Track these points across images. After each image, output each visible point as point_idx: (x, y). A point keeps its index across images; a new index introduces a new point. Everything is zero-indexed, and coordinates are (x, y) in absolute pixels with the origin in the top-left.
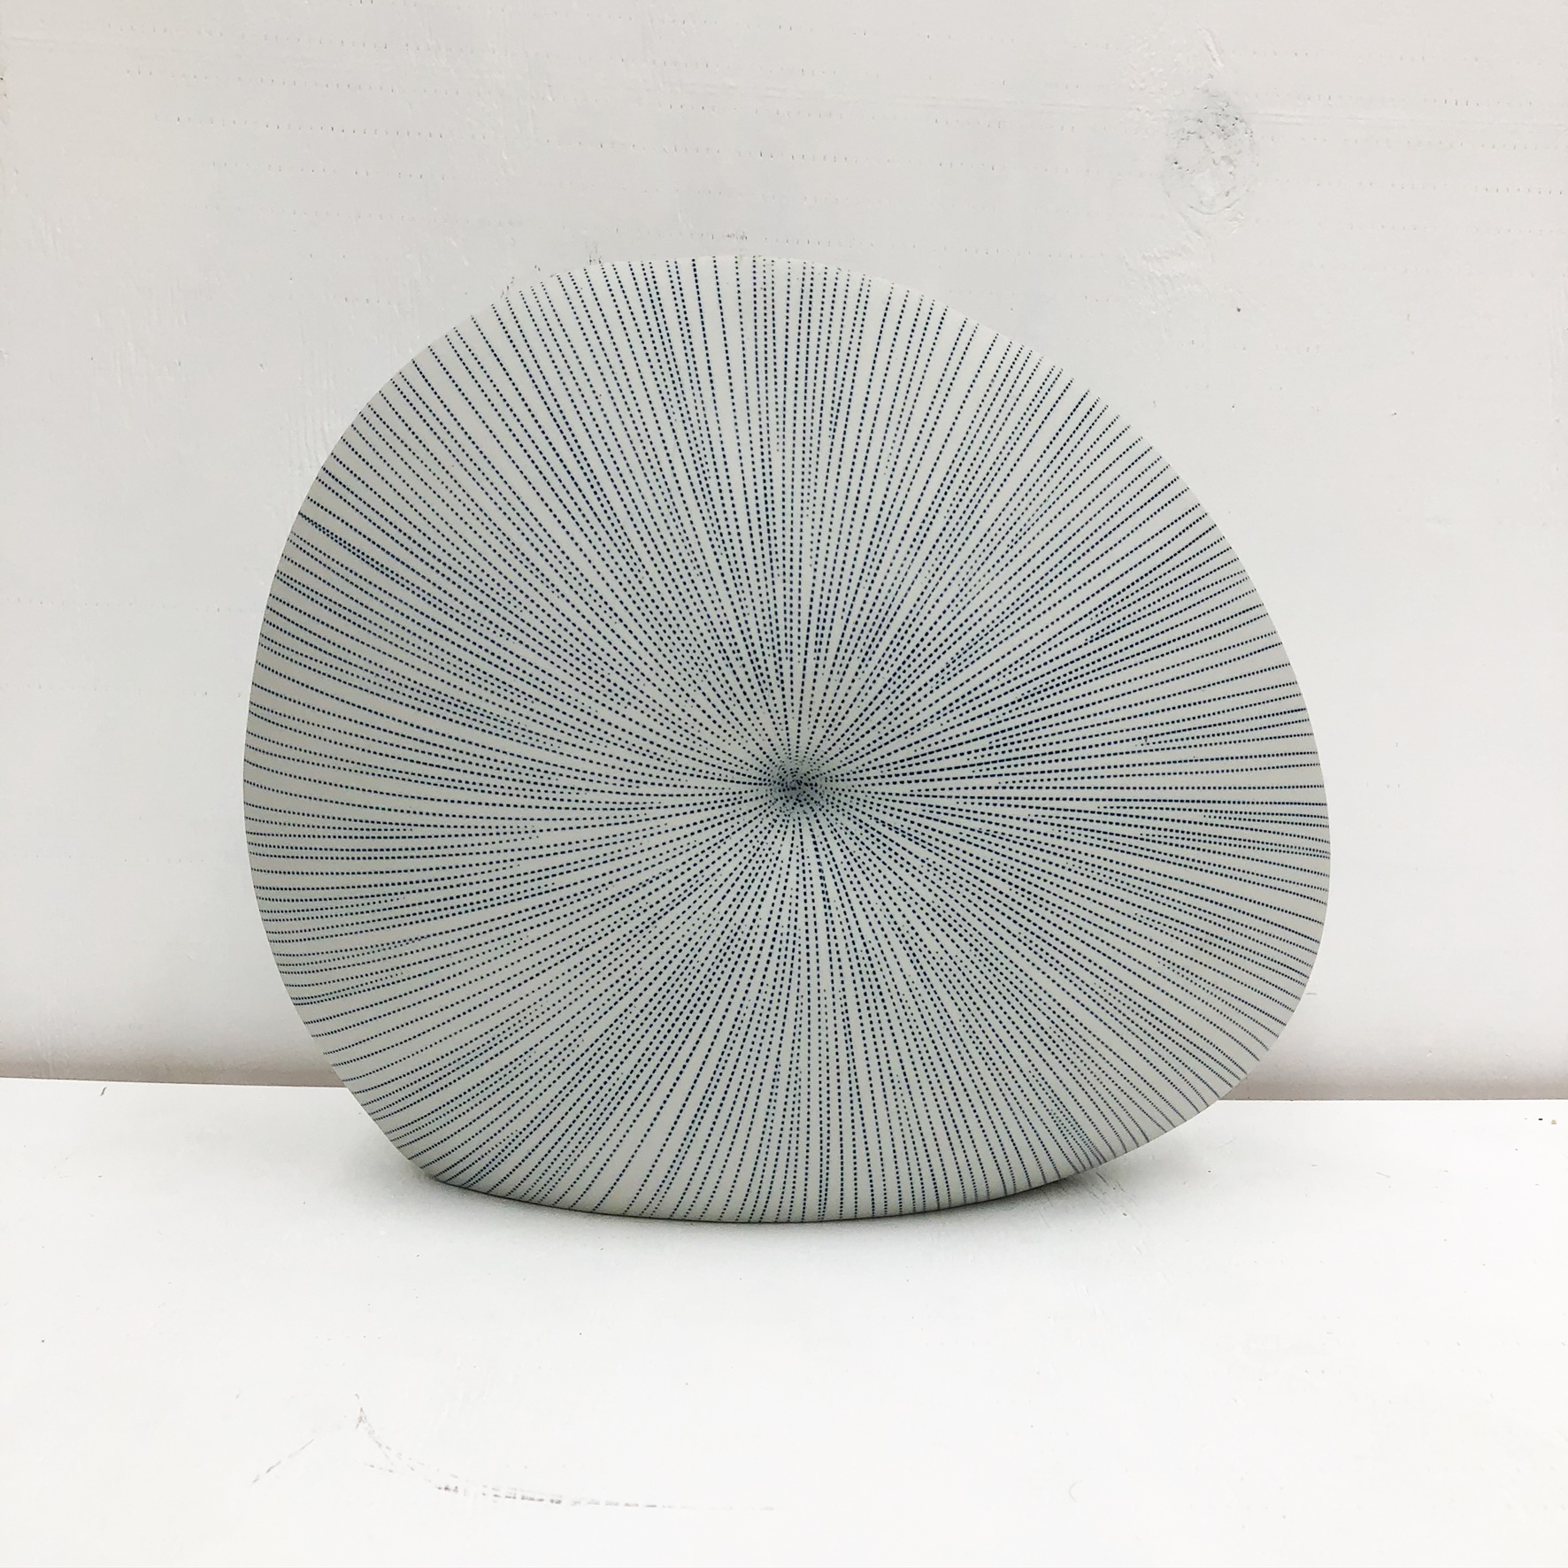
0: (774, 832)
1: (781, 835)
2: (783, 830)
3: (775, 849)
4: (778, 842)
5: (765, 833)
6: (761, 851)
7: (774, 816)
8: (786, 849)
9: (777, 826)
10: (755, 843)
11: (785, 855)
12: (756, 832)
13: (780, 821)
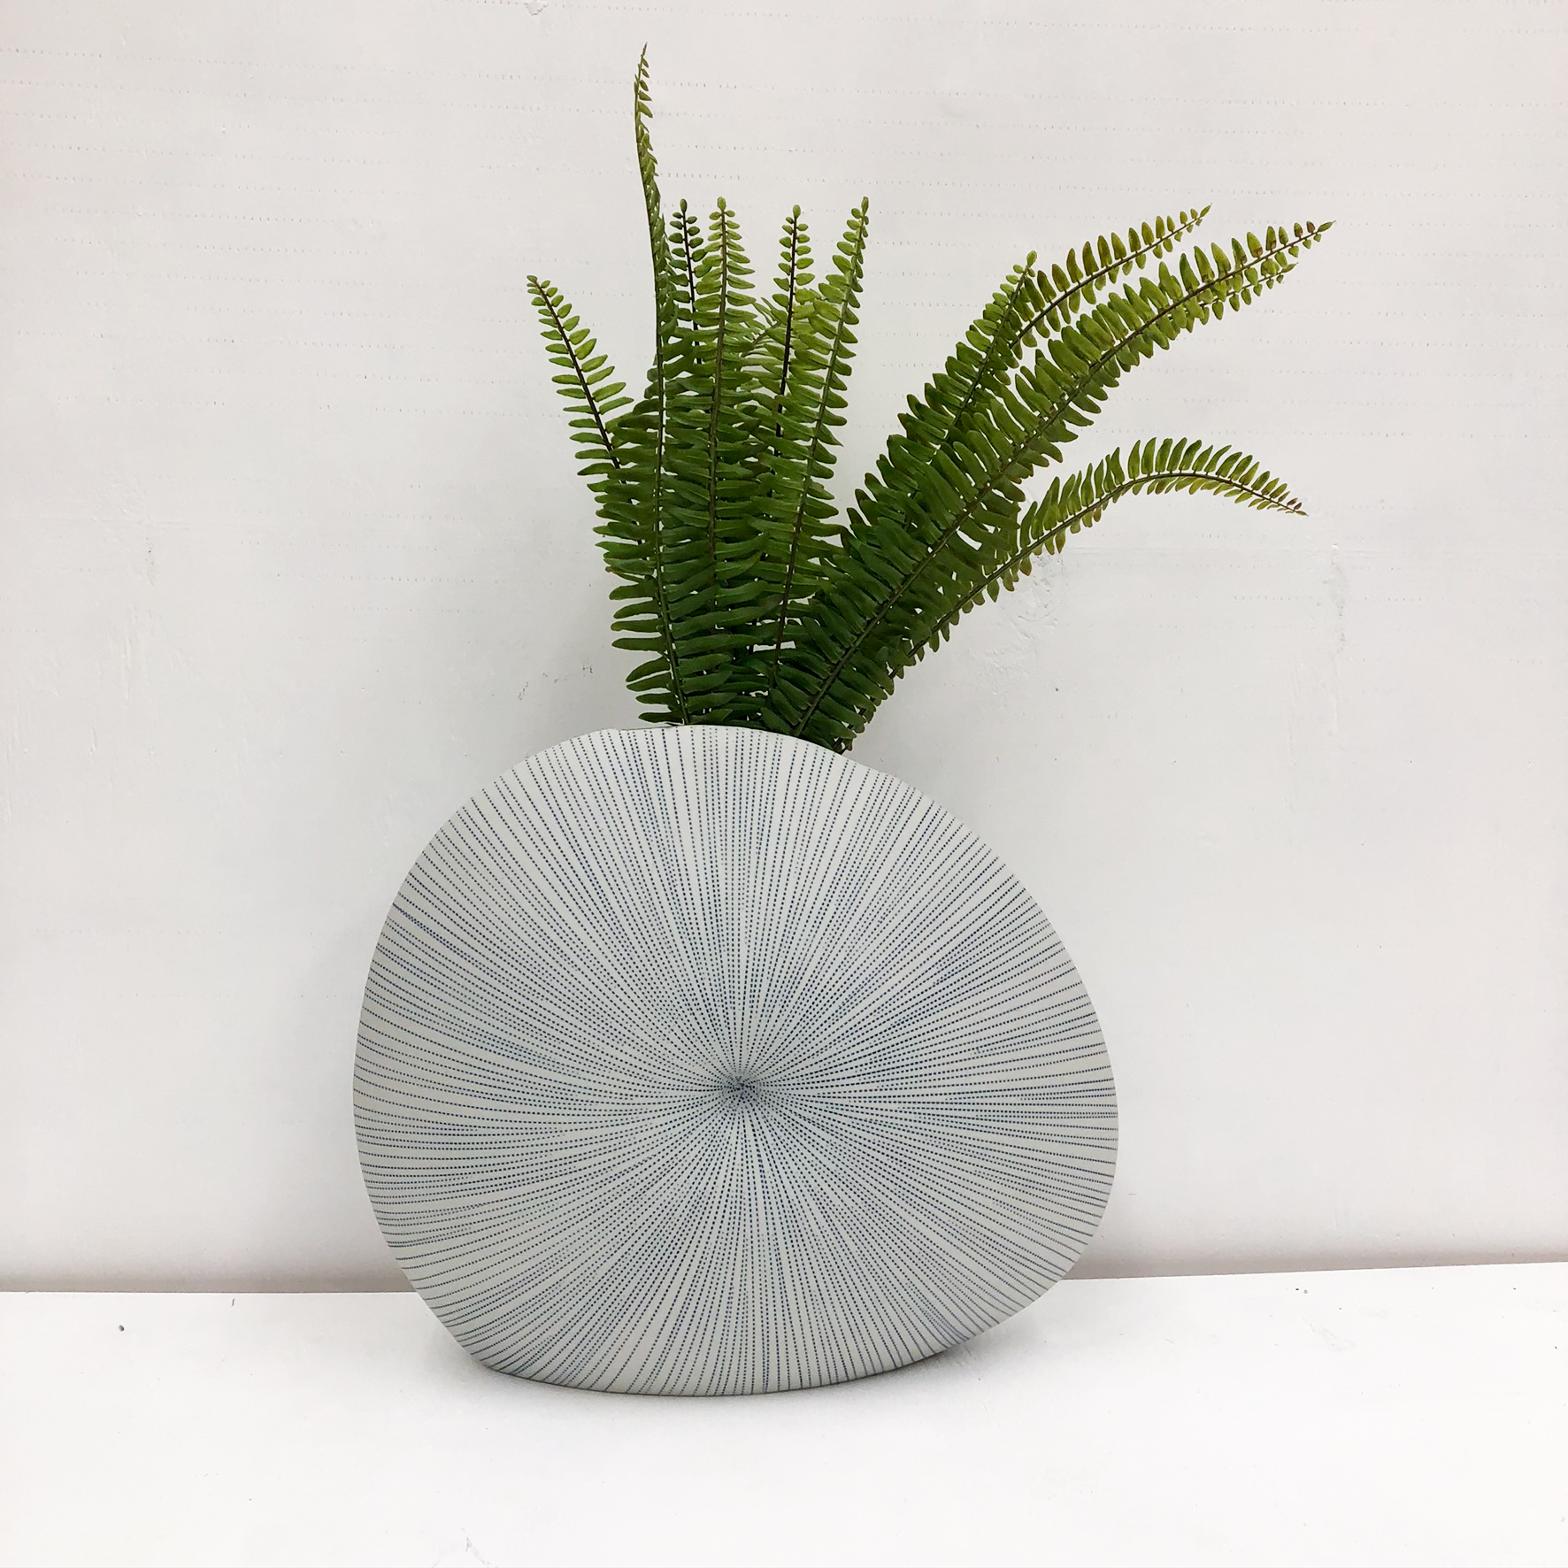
0: (725, 1123)
1: (730, 1125)
2: (731, 1121)
3: (726, 1136)
4: (729, 1130)
5: (719, 1124)
6: (716, 1138)
7: (725, 1112)
8: (734, 1135)
9: (727, 1119)
10: (712, 1132)
11: (733, 1140)
12: (713, 1125)
13: (729, 1115)
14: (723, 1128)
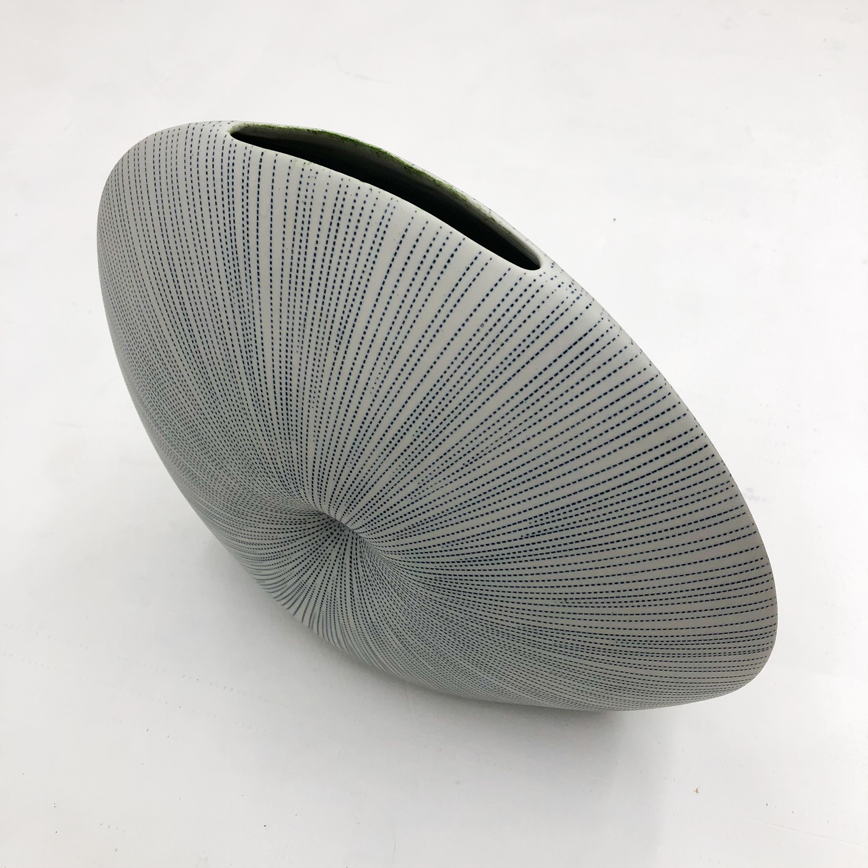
0: (329, 541)
1: (333, 544)
2: (335, 540)
3: (328, 552)
4: (330, 548)
5: (323, 540)
6: (318, 551)
7: (332, 530)
8: (334, 554)
9: (332, 538)
10: (315, 545)
11: (333, 557)
12: (317, 539)
13: (335, 534)
14: (326, 544)
